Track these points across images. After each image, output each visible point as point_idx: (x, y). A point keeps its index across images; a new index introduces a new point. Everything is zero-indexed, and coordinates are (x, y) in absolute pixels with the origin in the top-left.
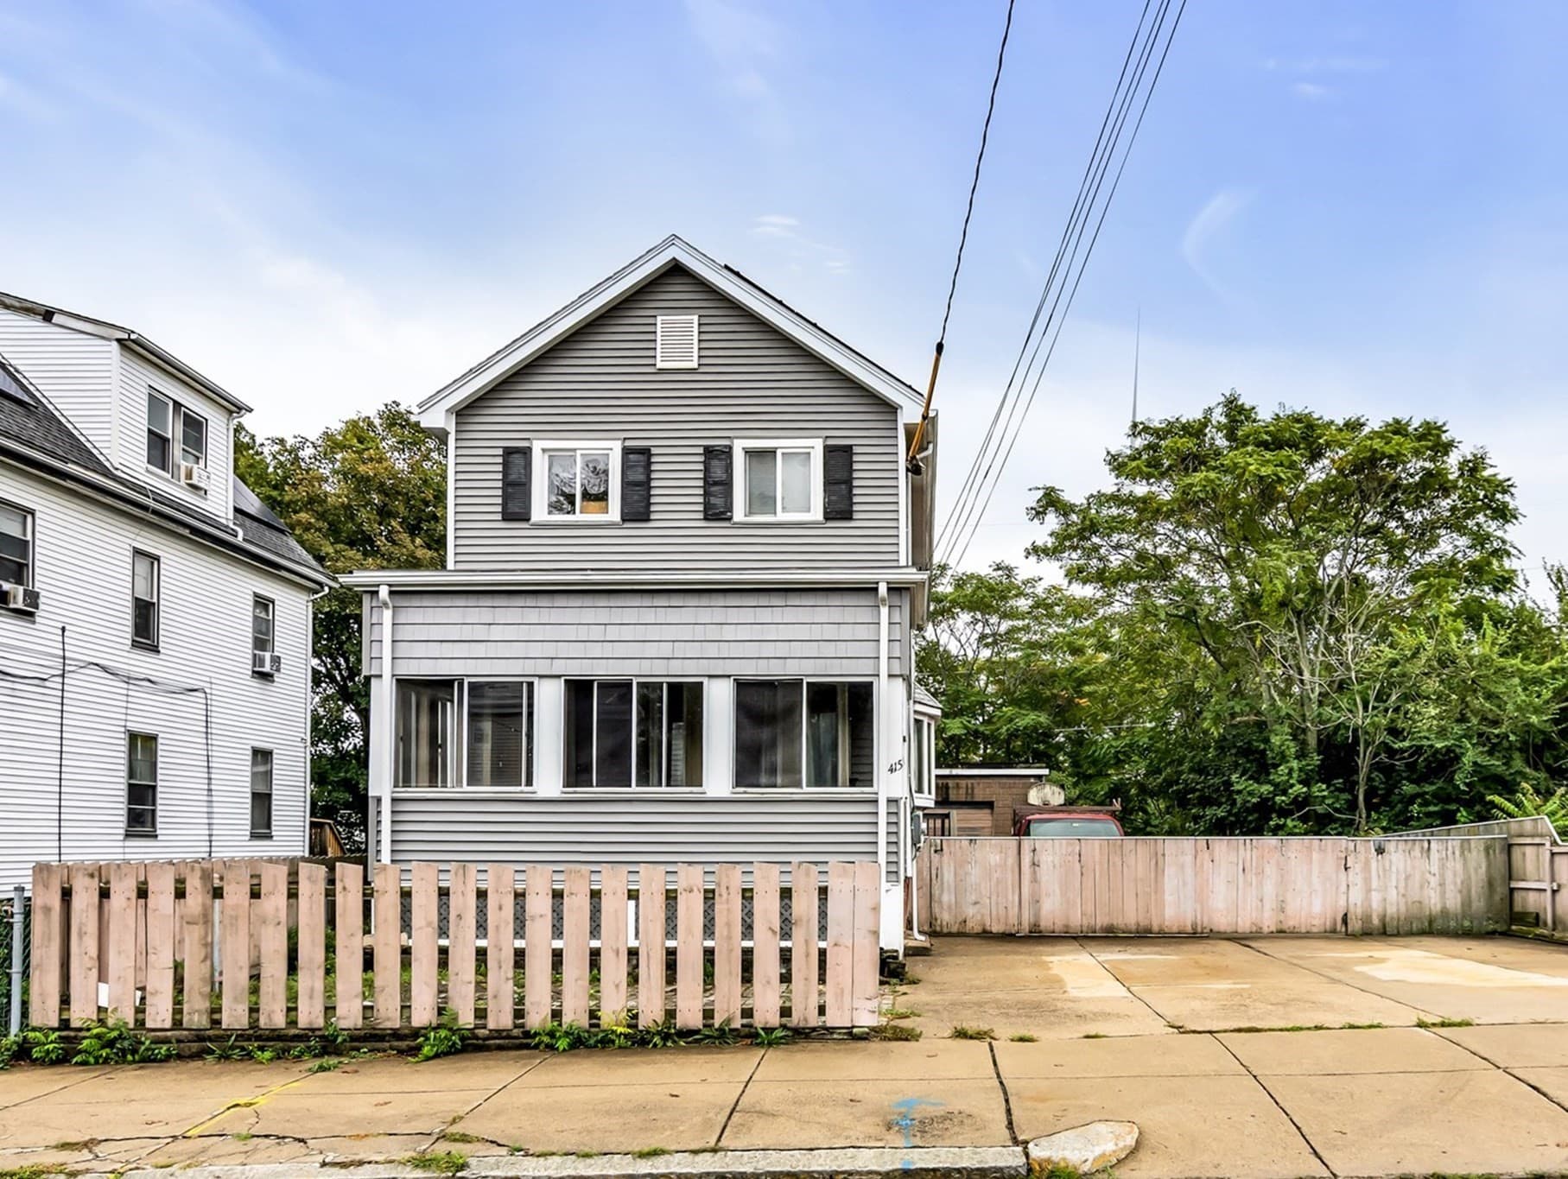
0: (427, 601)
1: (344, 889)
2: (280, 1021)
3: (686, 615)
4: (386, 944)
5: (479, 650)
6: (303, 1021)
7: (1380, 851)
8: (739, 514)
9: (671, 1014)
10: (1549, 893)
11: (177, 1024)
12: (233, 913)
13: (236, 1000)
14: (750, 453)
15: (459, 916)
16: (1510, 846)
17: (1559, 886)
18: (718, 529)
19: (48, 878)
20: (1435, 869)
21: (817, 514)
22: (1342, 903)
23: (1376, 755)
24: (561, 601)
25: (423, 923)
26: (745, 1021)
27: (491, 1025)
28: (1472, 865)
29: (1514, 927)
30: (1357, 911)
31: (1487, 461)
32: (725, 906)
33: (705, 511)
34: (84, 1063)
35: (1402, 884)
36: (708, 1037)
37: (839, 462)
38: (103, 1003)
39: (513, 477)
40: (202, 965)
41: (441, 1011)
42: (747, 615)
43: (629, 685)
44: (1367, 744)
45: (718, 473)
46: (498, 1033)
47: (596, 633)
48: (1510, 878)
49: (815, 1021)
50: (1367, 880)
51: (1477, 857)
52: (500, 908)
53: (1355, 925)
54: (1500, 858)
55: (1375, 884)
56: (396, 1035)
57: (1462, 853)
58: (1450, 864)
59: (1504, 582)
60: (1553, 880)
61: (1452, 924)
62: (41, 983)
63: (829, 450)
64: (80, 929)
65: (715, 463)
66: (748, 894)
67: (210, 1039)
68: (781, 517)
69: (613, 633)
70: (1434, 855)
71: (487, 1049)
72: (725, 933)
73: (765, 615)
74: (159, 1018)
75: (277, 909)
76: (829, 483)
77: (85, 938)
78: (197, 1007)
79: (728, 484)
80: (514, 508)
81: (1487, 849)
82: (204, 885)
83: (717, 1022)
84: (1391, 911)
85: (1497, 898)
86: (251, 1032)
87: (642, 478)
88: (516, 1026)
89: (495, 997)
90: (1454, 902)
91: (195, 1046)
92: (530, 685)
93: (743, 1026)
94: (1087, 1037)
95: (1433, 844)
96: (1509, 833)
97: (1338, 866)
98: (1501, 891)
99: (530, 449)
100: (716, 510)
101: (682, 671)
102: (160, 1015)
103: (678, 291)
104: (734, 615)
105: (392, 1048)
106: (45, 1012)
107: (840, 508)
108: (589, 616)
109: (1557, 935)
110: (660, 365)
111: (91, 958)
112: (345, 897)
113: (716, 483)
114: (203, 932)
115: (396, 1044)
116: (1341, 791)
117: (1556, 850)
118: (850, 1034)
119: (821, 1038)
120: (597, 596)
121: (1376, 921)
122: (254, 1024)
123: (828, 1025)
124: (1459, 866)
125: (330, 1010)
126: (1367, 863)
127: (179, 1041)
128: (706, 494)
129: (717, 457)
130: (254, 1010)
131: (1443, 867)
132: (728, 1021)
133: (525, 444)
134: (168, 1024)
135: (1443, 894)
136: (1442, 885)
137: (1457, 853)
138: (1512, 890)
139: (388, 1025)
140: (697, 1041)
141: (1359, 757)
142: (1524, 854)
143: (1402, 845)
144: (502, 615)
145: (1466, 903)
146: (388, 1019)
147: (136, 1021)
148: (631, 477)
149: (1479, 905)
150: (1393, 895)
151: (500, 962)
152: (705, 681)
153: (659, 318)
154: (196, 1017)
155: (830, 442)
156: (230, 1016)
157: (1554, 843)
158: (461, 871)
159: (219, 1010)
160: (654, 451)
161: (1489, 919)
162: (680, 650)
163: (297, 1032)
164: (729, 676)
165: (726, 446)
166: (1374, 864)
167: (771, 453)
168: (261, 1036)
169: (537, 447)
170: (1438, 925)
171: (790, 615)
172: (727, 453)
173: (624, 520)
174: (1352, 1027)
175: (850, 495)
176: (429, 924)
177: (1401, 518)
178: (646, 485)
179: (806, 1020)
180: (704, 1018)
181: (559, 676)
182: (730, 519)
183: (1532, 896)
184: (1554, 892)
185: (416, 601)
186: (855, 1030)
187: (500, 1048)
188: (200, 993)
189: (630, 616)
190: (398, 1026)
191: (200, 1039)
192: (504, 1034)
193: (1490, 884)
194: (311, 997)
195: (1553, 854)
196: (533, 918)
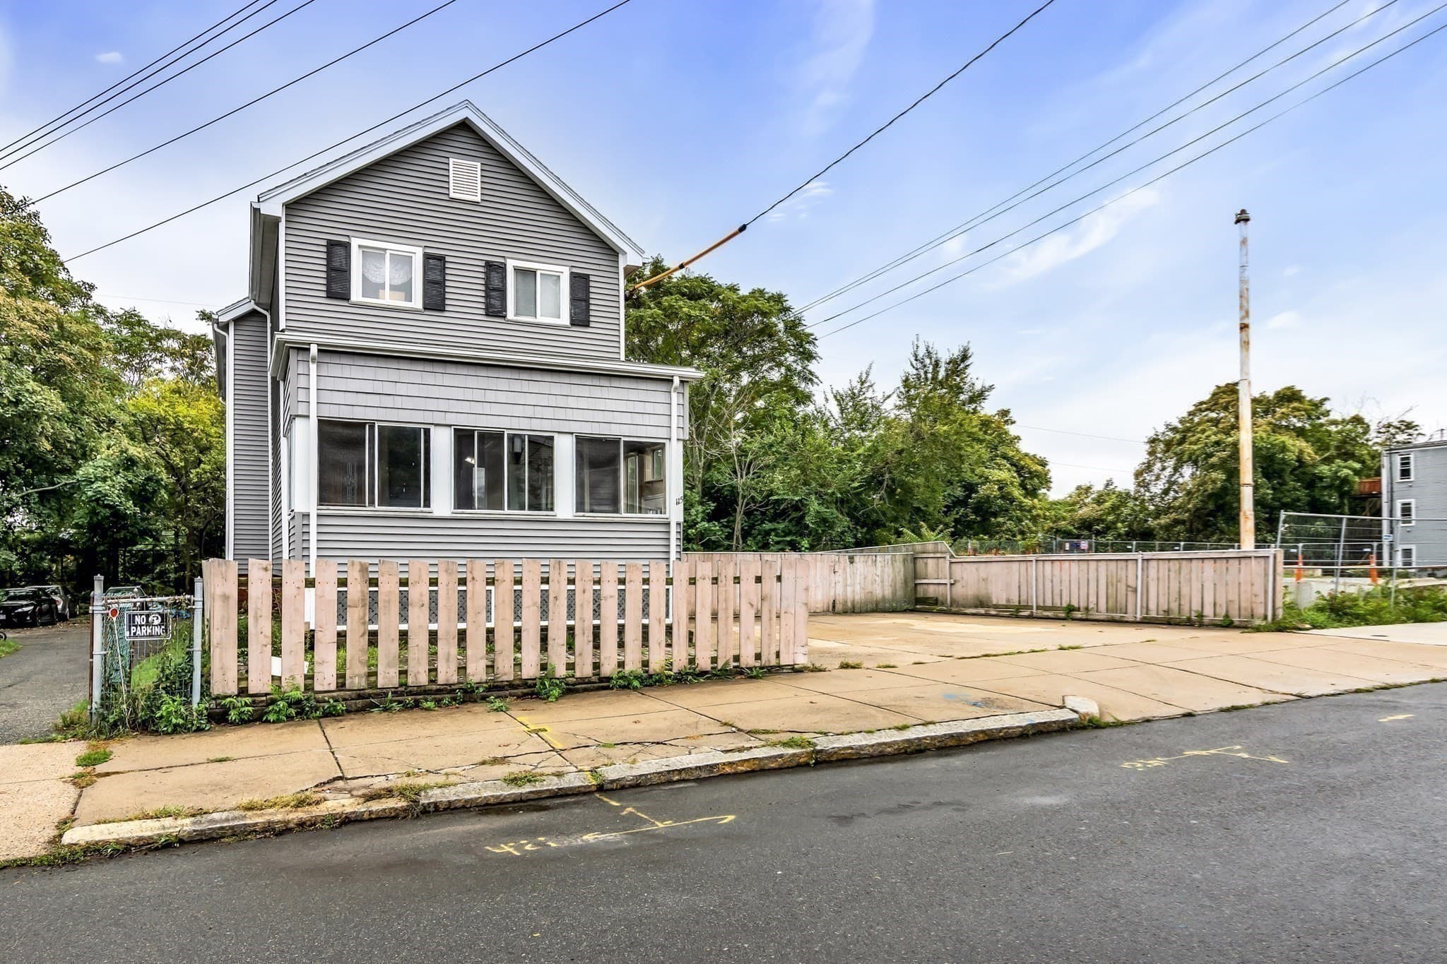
0: (345, 360)
1: (473, 578)
2: (423, 679)
3: (544, 388)
4: (503, 619)
5: (388, 401)
6: (441, 679)
7: (852, 560)
8: (510, 315)
9: (692, 661)
10: (948, 586)
11: (341, 686)
12: (387, 598)
13: (389, 665)
14: (518, 270)
15: (556, 598)
16: (915, 558)
17: (955, 581)
18: (495, 323)
19: (226, 571)
20: (879, 572)
21: (565, 320)
22: (832, 593)
23: (748, 504)
24: (452, 369)
25: (531, 603)
26: (736, 664)
27: (578, 675)
28: (897, 570)
29: (918, 607)
30: (840, 599)
31: (803, 322)
32: (724, 589)
33: (487, 309)
34: (277, 721)
35: (863, 582)
36: (715, 675)
37: (580, 284)
38: (277, 673)
39: (336, 264)
40: (361, 639)
41: (544, 667)
42: (585, 391)
43: (502, 435)
44: (744, 497)
45: (496, 282)
46: (583, 680)
47: (478, 395)
48: (915, 578)
49: (773, 662)
50: (845, 579)
51: (899, 565)
52: (584, 592)
53: (839, 607)
54: (911, 566)
55: (849, 582)
56: (511, 685)
57: (892, 564)
58: (886, 569)
59: (805, 398)
60: (951, 578)
61: (887, 605)
62: (221, 659)
63: (575, 277)
64: (256, 613)
65: (494, 274)
66: (736, 581)
67: (369, 696)
68: (540, 319)
69: (491, 396)
70: (879, 564)
71: (577, 691)
72: (724, 606)
73: (597, 392)
74: (326, 683)
75: (421, 595)
76: (574, 300)
77: (260, 620)
78: (357, 672)
79: (502, 291)
80: (336, 288)
81: (905, 560)
82: (363, 577)
83: (720, 665)
84: (857, 598)
85: (909, 589)
86: (402, 689)
87: (439, 278)
88: (594, 675)
89: (580, 654)
90: (888, 592)
91: (360, 703)
92: (427, 432)
93: (734, 667)
94: (916, 663)
95: (878, 558)
96: (913, 550)
97: (830, 570)
98: (911, 585)
99: (349, 244)
100: (494, 308)
101: (540, 427)
102: (326, 680)
103: (463, 141)
104: (576, 390)
105: (511, 695)
106: (225, 683)
107: (581, 318)
108: (472, 382)
109: (954, 609)
110: (452, 195)
111: (266, 636)
112: (473, 584)
113: (494, 290)
114: (361, 614)
115: (513, 691)
116: (726, 527)
117: (953, 560)
118: (793, 669)
119: (777, 673)
120: (478, 367)
121: (849, 604)
122: (373, 685)
123: (782, 663)
124: (891, 570)
125: (462, 669)
126: (845, 569)
127: (345, 700)
128: (487, 297)
129: (494, 270)
130: (403, 673)
131: (883, 571)
132: (727, 663)
133: (345, 239)
134: (333, 687)
135: (883, 587)
136: (882, 582)
137: (890, 562)
138: (916, 585)
139: (505, 678)
140: (708, 678)
141: (738, 505)
142: (926, 564)
143: (862, 559)
144: (405, 376)
145: (894, 593)
146: (505, 674)
147: (306, 686)
148: (432, 277)
149: (900, 593)
150: (858, 588)
151: (583, 630)
152: (556, 436)
153: (451, 160)
154: (356, 680)
155: (575, 270)
156: (385, 678)
157: (952, 556)
158: (557, 566)
159: (375, 674)
160: (448, 259)
161: (905, 602)
162: (539, 412)
163: (438, 687)
164: (572, 433)
165: (502, 263)
166: (848, 570)
167: (534, 272)
168: (411, 691)
169: (355, 243)
170: (880, 606)
171: (614, 393)
172: (502, 269)
173: (425, 309)
174: (1033, 651)
175: (588, 310)
176: (535, 604)
177: (740, 352)
178: (441, 284)
179: (769, 661)
180: (712, 663)
181: (450, 426)
182: (505, 317)
183: (932, 588)
184: (951, 584)
185: (336, 359)
186: (796, 666)
187: (585, 690)
188: (360, 661)
189: (503, 384)
190: (512, 679)
191: (360, 697)
192: (587, 680)
193: (906, 582)
194: (448, 660)
195: (951, 563)
196: (606, 598)
